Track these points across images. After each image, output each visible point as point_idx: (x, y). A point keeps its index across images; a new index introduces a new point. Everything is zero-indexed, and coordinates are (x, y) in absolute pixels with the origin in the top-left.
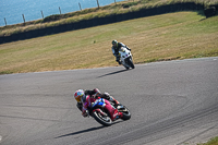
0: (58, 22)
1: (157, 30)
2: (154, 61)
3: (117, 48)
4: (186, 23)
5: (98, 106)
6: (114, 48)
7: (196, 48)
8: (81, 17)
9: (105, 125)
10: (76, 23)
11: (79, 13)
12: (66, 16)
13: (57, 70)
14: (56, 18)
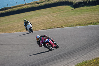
0: (7, 11)
1: (52, 14)
2: (51, 28)
3: (26, 23)
4: (65, 11)
5: (47, 42)
6: (25, 23)
7: (70, 22)
8: (17, 9)
9: (51, 50)
10: (15, 11)
11: (16, 7)
12: (10, 8)
13: (7, 33)
14: (6, 9)
